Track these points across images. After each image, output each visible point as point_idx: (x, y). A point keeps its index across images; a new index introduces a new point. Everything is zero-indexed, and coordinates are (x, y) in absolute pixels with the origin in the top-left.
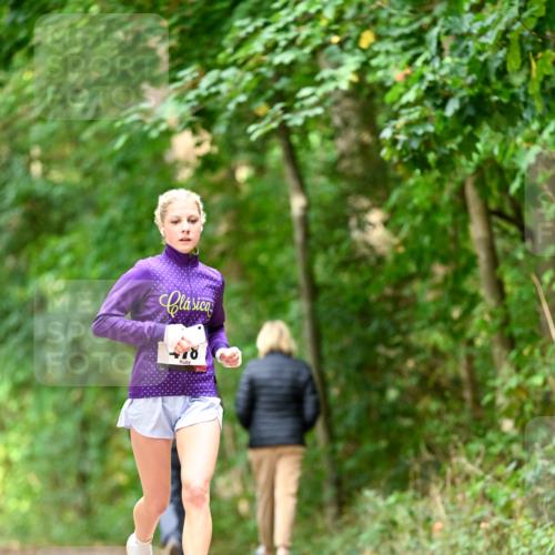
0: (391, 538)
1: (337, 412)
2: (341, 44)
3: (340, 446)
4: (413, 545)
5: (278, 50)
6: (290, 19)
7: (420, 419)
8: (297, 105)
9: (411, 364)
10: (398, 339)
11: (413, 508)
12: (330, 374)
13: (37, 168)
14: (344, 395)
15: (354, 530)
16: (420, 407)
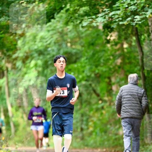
12: (149, 101)
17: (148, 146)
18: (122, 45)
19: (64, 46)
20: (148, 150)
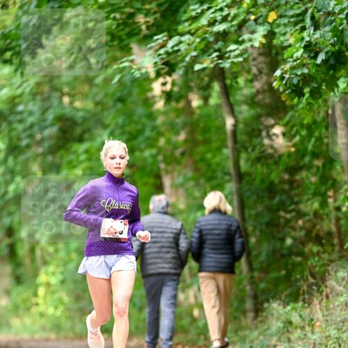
0: (288, 331)
1: (254, 253)
2: (255, 20)
3: (256, 274)
4: (302, 336)
5: (217, 24)
6: (225, 4)
7: (306, 257)
8: (227, 55)
9: (300, 222)
10: (292, 207)
11: (302, 313)
12: (250, 229)
13: (66, 100)
14: (258, 242)
15: (266, 327)
16: (306, 250)
17: (247, 332)
18: (189, 103)
19: (55, 102)
20: (247, 341)
